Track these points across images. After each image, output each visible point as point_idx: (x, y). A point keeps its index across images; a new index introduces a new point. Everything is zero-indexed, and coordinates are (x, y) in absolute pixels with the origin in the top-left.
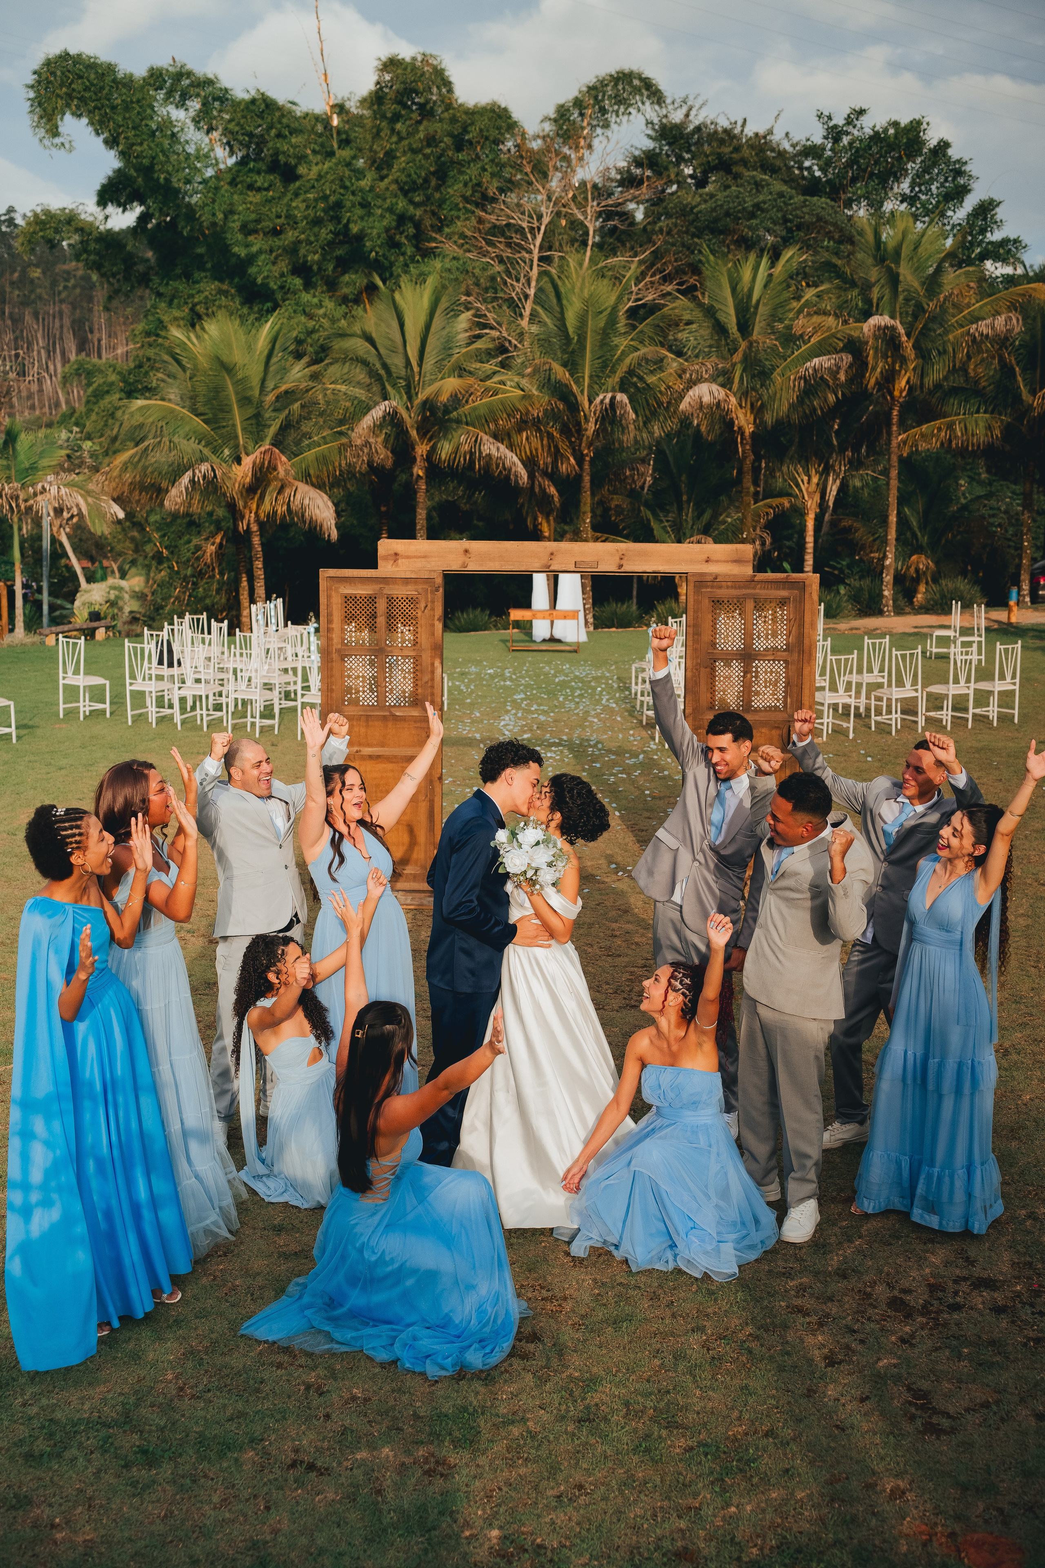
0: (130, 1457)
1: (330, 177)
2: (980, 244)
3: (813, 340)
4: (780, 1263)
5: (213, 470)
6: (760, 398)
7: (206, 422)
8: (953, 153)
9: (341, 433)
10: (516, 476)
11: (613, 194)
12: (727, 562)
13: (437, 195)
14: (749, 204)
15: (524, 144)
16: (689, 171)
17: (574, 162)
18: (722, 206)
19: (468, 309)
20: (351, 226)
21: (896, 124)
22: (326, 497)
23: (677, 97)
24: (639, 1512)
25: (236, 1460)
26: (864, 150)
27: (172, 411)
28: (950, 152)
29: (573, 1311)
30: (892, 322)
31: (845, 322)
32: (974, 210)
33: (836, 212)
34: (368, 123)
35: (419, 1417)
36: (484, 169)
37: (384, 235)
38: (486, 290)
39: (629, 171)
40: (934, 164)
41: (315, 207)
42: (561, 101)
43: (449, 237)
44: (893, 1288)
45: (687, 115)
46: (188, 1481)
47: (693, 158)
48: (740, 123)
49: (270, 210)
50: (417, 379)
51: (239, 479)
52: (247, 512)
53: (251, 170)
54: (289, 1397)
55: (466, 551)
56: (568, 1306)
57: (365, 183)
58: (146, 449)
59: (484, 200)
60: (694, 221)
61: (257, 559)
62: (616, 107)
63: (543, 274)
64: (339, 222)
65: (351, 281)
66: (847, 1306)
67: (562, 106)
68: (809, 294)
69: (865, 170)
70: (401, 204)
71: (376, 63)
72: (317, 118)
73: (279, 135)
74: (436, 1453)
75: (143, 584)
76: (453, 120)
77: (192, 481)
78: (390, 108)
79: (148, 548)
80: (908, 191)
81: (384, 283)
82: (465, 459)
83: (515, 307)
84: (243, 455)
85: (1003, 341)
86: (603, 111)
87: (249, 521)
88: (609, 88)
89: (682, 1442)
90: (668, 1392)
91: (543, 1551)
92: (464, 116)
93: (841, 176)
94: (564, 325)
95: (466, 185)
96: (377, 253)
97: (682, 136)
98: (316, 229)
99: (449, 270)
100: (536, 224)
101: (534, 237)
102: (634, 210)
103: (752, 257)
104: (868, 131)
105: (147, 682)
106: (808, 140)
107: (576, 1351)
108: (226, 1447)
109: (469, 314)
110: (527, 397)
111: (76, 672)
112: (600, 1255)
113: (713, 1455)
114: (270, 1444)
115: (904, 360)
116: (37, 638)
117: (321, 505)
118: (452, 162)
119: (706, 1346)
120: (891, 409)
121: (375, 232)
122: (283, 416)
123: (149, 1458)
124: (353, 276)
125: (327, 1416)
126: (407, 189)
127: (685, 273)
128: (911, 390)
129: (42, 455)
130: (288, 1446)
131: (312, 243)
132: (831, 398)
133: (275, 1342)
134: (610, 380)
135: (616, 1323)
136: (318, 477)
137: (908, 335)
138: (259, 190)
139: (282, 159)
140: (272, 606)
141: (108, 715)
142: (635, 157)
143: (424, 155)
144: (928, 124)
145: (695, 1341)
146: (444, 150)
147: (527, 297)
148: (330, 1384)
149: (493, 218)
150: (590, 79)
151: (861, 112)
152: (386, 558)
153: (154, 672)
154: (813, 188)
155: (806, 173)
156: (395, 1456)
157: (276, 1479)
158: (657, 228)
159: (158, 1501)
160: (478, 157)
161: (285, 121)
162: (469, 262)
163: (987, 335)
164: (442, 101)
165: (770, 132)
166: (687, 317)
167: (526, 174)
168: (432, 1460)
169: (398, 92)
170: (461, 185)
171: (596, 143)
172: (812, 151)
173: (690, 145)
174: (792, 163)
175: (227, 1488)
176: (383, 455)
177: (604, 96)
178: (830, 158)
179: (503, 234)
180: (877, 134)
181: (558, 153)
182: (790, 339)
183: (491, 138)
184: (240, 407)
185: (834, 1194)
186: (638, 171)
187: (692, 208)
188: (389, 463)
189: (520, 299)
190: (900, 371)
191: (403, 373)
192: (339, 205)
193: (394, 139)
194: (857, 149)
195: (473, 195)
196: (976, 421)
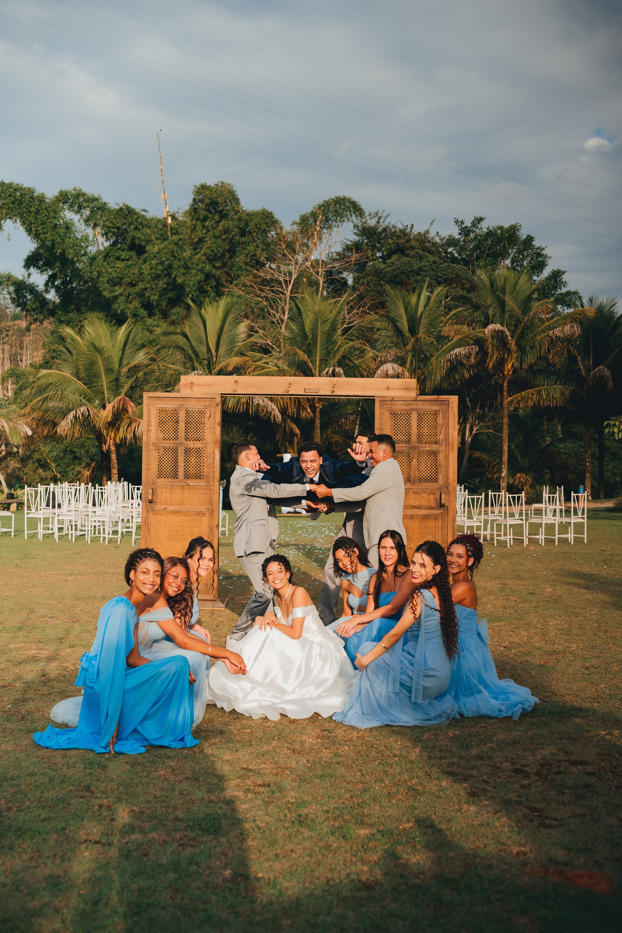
1: (165, 251)
2: (553, 295)
3: (454, 340)
5: (88, 410)
6: (423, 374)
7: (85, 384)
8: (536, 243)
10: (274, 418)
12: (400, 389)
13: (229, 262)
14: (415, 268)
15: (282, 234)
16: (379, 254)
17: (311, 247)
18: (399, 267)
20: (177, 278)
21: (501, 228)
23: (371, 212)
26: (483, 240)
27: (65, 377)
28: (534, 243)
30: (502, 328)
31: (474, 329)
32: (549, 275)
33: (467, 273)
34: (189, 223)
36: (258, 247)
37: (197, 285)
38: (258, 316)
39: (343, 253)
40: (525, 249)
41: (156, 268)
42: (303, 213)
43: (237, 285)
45: (378, 222)
47: (382, 247)
48: (409, 226)
49: (129, 272)
50: (214, 360)
51: (103, 417)
52: (109, 438)
53: (118, 249)
57: (186, 255)
58: (47, 398)
59: (258, 265)
60: (383, 277)
62: (335, 218)
64: (170, 278)
65: (178, 311)
67: (304, 216)
68: (452, 313)
69: (484, 253)
70: (208, 267)
71: (193, 188)
72: (159, 221)
73: (136, 229)
76: (240, 219)
77: (75, 417)
78: (202, 213)
80: (510, 265)
81: (196, 305)
82: (243, 406)
83: (275, 327)
84: (107, 404)
85: (568, 340)
86: (328, 220)
87: (110, 445)
88: (331, 206)
92: (246, 217)
93: (470, 255)
94: (304, 329)
95: (247, 255)
96: (192, 295)
97: (376, 234)
98: (156, 281)
100: (288, 279)
101: (287, 286)
103: (417, 291)
104: (485, 230)
105: (38, 512)
106: (450, 236)
109: (246, 323)
110: (281, 371)
115: (509, 351)
118: (239, 243)
120: (504, 382)
121: (192, 282)
122: (133, 379)
124: (178, 310)
126: (211, 259)
127: (378, 308)
128: (515, 370)
131: (153, 289)
132: (467, 375)
134: (332, 362)
137: (512, 337)
138: (123, 260)
139: (137, 242)
140: (121, 484)
141: (13, 536)
142: (347, 245)
143: (222, 239)
144: (520, 227)
146: (234, 236)
147: (282, 321)
149: (262, 274)
150: (320, 200)
151: (481, 219)
152: (185, 386)
155: (449, 255)
160: (254, 240)
161: (139, 220)
162: (248, 299)
163: (560, 337)
164: (233, 209)
165: (428, 232)
166: (378, 326)
167: (283, 250)
169: (207, 205)
170: (244, 256)
171: (323, 237)
172: (451, 242)
173: (380, 239)
174: (441, 249)
177: (328, 211)
178: (464, 246)
179: (269, 285)
180: (490, 231)
181: (302, 241)
182: (441, 339)
183: (262, 229)
184: (106, 374)
187: (381, 271)
189: (278, 323)
190: (507, 359)
191: (206, 357)
192: (170, 267)
193: (204, 231)
194: (479, 241)
195: (251, 262)
196: (555, 390)
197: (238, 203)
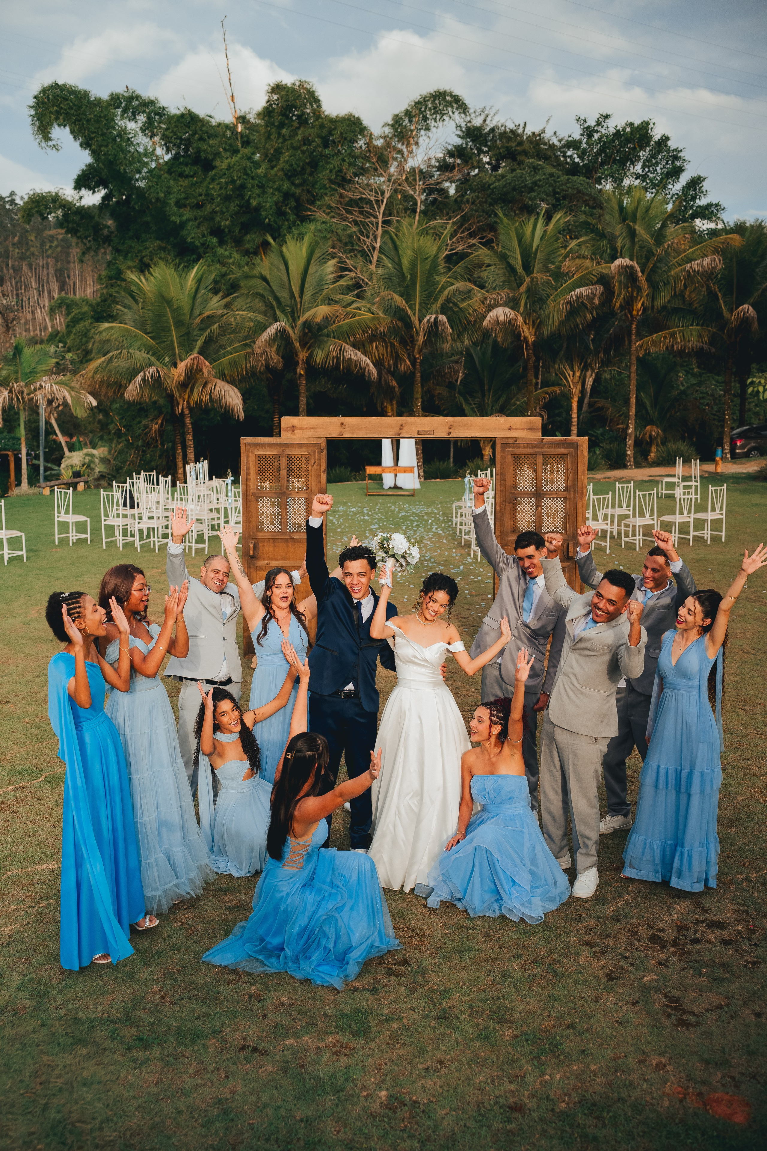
0: (132, 1043)
1: (236, 167)
2: (691, 207)
3: (576, 276)
4: (573, 911)
5: (158, 372)
6: (539, 317)
7: (152, 338)
8: (672, 144)
9: (246, 345)
10: (369, 373)
11: (433, 176)
12: (523, 429)
13: (311, 179)
14: (529, 182)
15: (372, 142)
16: (486, 159)
17: (406, 154)
18: (510, 183)
19: (333, 258)
20: (252, 201)
21: (631, 124)
22: (236, 390)
23: (477, 108)
24: (482, 1079)
25: (204, 1045)
26: (609, 143)
27: (129, 331)
28: (669, 143)
29: (431, 944)
30: (631, 263)
31: (598, 263)
32: (687, 183)
33: (590, 187)
34: (263, 129)
35: (328, 1016)
36: (344, 160)
37: (274, 207)
38: (346, 244)
39: (444, 160)
40: (660, 152)
41: (226, 188)
42: (396, 112)
43: (320, 207)
44: (652, 928)
45: (485, 121)
46: (171, 1059)
47: (489, 150)
48: (522, 126)
49: (194, 191)
50: (299, 306)
51: (176, 378)
52: (182, 400)
53: (181, 164)
54: (238, 1003)
55: (342, 424)
56: (427, 941)
57: (261, 171)
58: (111, 358)
59: (343, 181)
60: (491, 194)
61: (189, 433)
62: (434, 116)
63: (385, 232)
64: (243, 199)
65: (252, 239)
66: (620, 941)
67: (397, 115)
68: (573, 244)
69: (610, 157)
70: (286, 185)
72: (227, 127)
73: (201, 139)
74: (341, 1040)
75: (106, 453)
76: (322, 126)
77: (144, 379)
78: (277, 119)
79: (111, 427)
80: (640, 171)
81: (274, 240)
82: (333, 362)
83: (366, 257)
84: (178, 361)
85: (709, 275)
86: (425, 119)
87: (183, 407)
88: (429, 103)
89: (510, 1032)
90: (499, 999)
91: (417, 1105)
92: (329, 124)
93: (594, 161)
94: (401, 268)
95: (331, 171)
96: (269, 219)
97: (481, 135)
98: (227, 204)
99: (320, 231)
100: (380, 198)
101: (379, 208)
102: (448, 187)
103: (532, 219)
104: (612, 130)
105: (116, 519)
106: (570, 136)
107: (434, 971)
108: (196, 1036)
109: (334, 261)
110: (376, 319)
111: (67, 512)
112: (447, 907)
113: (532, 1041)
114: (226, 1034)
115: (639, 289)
116: (36, 490)
117: (233, 395)
118: (322, 156)
119: (523, 967)
120: (632, 324)
121: (268, 205)
122: (206, 334)
123: (144, 1044)
124: (253, 236)
125: (265, 1016)
126: (290, 175)
127: (485, 231)
128: (645, 310)
129: (38, 363)
130: (238, 1035)
131: (224, 213)
132: (589, 317)
133: (226, 966)
134: (434, 306)
135: (461, 952)
136: (231, 376)
137: (643, 272)
138: (187, 177)
139: (203, 155)
140: (201, 465)
141: (89, 542)
142: (449, 150)
143: (301, 151)
144: (654, 124)
145: (516, 964)
146: (315, 147)
147: (374, 248)
148: (265, 995)
149: (350, 194)
150: (416, 96)
151: (607, 117)
152: (286, 429)
153: (121, 512)
154: (574, 170)
155: (568, 160)
156: (313, 1042)
157: (232, 1058)
158: (465, 200)
159: (152, 1072)
160: (339, 151)
161: (204, 129)
162: (334, 225)
163: (698, 271)
164: (314, 114)
165: (543, 132)
166: (487, 262)
167: (374, 163)
168: (338, 1045)
169: (282, 107)
170: (328, 171)
171: (421, 140)
172: (573, 144)
173: (487, 142)
174: (559, 153)
175: (198, 1063)
176: (276, 360)
177: (426, 108)
178: (585, 149)
179: (357, 205)
180: (618, 131)
181: (395, 148)
182: (559, 275)
183: (348, 139)
184: (176, 327)
185: (608, 865)
186: (451, 160)
187: (489, 186)
188: (280, 366)
189: (369, 250)
190: (637, 297)
191: (289, 302)
192: (243, 187)
193: (280, 140)
194: (605, 143)
195: (336, 178)
196: (691, 332)
197: (319, 106)
